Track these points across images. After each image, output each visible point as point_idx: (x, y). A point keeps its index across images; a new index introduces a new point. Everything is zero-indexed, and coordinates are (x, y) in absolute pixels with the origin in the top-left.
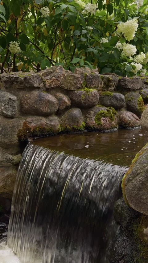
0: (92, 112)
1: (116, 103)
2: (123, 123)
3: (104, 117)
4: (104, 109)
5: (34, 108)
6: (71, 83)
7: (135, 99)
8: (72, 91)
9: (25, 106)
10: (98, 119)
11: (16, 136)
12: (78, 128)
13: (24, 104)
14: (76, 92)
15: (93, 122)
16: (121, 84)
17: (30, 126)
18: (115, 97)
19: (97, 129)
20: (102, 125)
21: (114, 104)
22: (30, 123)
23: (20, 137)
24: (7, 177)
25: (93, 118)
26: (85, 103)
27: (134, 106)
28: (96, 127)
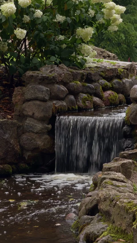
0: (79, 98)
1: (90, 91)
2: (95, 105)
3: (87, 100)
4: (85, 96)
5: (57, 95)
6: (67, 78)
7: (99, 88)
8: (68, 83)
9: (53, 94)
10: (84, 102)
11: (51, 112)
12: (75, 108)
13: (52, 93)
14: (70, 83)
15: (81, 103)
16: (89, 77)
17: (56, 106)
18: (89, 87)
19: (84, 109)
20: (87, 106)
21: (89, 92)
22: (56, 104)
23: (53, 113)
24: (44, 139)
25: (81, 101)
26: (76, 91)
27: (99, 93)
28: (84, 108)
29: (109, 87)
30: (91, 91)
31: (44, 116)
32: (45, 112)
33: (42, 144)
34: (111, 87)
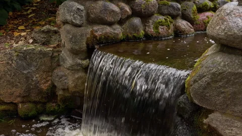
0: (151, 21)
1: (173, 12)
2: (178, 31)
3: (162, 25)
4: (161, 18)
5: (100, 17)
7: (190, 9)
10: (157, 28)
11: (84, 43)
12: (138, 36)
13: (91, 14)
14: (137, 2)
15: (151, 30)
17: (96, 34)
18: (172, 6)
19: (155, 37)
20: (160, 33)
21: (171, 13)
22: (97, 31)
23: (87, 44)
24: (77, 78)
25: (152, 26)
26: (145, 12)
27: (189, 15)
28: (154, 35)
29: (208, 8)
30: (175, 13)
31: (72, 48)
32: (73, 42)
33: (73, 85)
34: (213, 8)
